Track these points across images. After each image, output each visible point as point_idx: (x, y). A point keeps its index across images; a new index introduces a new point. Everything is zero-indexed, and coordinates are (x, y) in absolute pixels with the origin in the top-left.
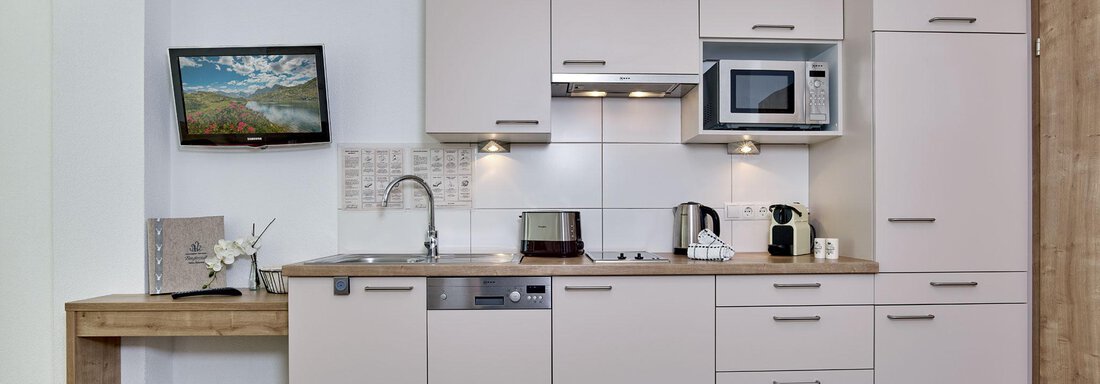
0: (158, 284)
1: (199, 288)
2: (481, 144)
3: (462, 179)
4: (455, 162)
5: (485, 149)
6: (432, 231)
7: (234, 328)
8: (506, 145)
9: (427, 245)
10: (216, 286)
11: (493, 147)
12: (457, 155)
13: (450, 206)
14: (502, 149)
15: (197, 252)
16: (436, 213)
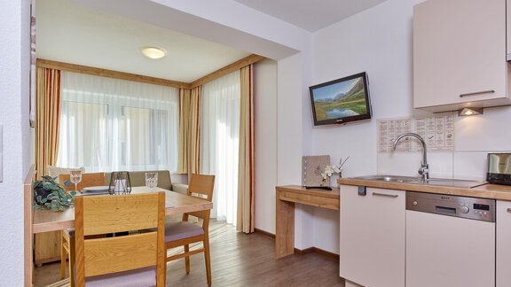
0: (305, 182)
1: (319, 186)
2: (459, 111)
3: (447, 134)
4: (442, 123)
5: (462, 113)
6: (425, 165)
7: (324, 204)
8: (479, 110)
9: (420, 172)
10: (325, 185)
11: (469, 112)
12: (444, 120)
13: (440, 150)
14: (475, 112)
15: (319, 170)
16: (428, 154)
